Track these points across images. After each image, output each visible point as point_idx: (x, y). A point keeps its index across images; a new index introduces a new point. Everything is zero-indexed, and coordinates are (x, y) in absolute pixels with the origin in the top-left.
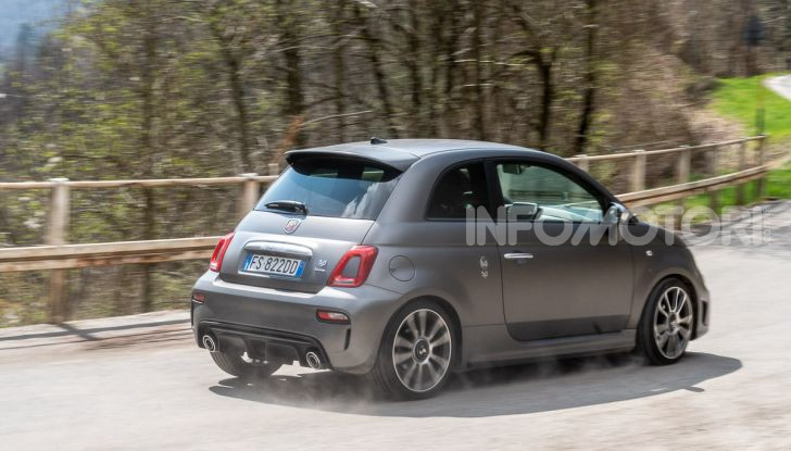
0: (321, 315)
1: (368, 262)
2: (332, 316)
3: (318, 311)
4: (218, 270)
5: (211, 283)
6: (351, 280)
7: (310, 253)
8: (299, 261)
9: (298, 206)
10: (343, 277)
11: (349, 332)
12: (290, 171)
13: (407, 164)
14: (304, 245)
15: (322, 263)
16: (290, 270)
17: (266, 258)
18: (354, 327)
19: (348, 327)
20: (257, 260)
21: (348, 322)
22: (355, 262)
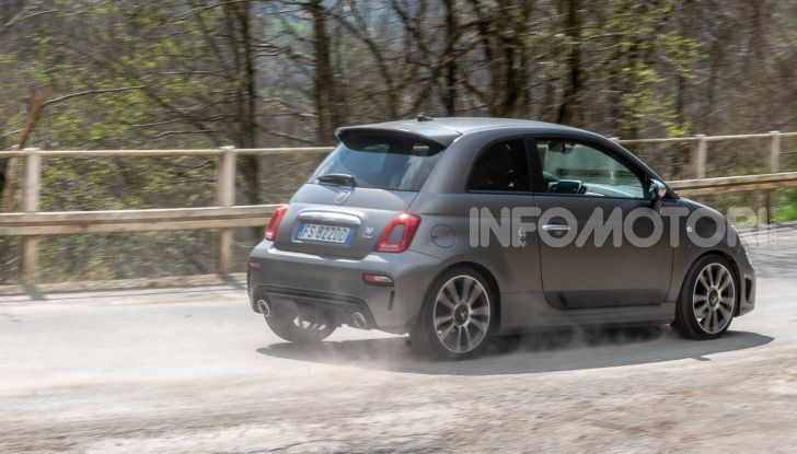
0: (367, 277)
1: (411, 230)
2: (377, 279)
3: (364, 275)
4: (273, 239)
5: (266, 251)
6: (395, 246)
7: (357, 221)
8: (348, 230)
9: (348, 178)
10: (389, 243)
11: (393, 293)
12: (342, 146)
13: (450, 140)
14: (354, 214)
15: (369, 230)
16: (340, 237)
17: (318, 227)
18: (396, 289)
19: (392, 289)
20: (308, 229)
21: (391, 285)
22: (399, 230)
